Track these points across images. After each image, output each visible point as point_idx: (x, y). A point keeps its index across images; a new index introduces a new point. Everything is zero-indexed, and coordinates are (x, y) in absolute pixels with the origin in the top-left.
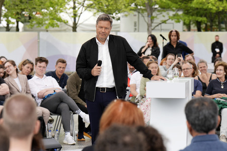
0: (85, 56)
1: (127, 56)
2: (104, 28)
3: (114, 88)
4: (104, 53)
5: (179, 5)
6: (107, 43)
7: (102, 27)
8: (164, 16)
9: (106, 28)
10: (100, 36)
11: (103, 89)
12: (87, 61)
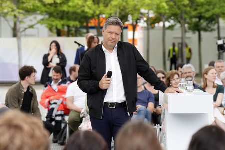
0: (90, 66)
1: (137, 66)
2: (114, 34)
3: (124, 103)
4: (112, 62)
5: (48, 9)
6: (115, 51)
7: (111, 33)
8: (31, 21)
9: (116, 34)
10: (109, 43)
11: (112, 104)
12: (91, 72)
